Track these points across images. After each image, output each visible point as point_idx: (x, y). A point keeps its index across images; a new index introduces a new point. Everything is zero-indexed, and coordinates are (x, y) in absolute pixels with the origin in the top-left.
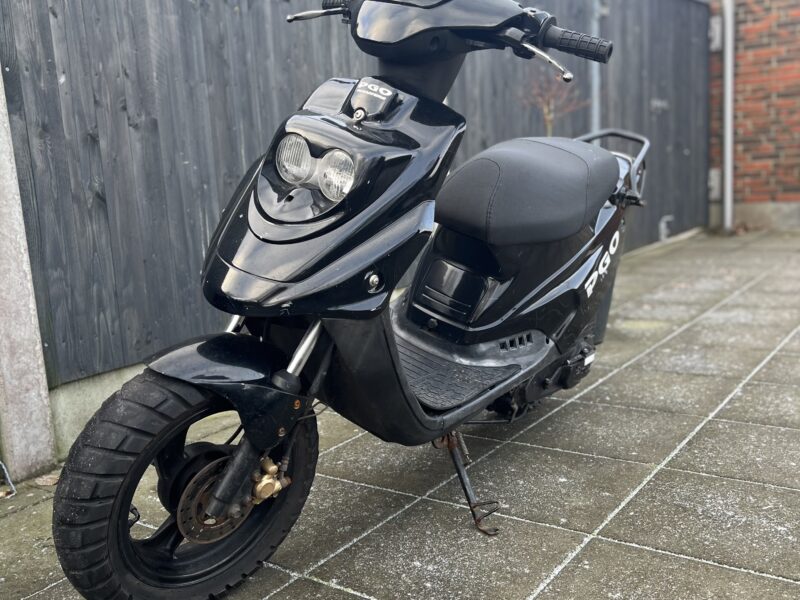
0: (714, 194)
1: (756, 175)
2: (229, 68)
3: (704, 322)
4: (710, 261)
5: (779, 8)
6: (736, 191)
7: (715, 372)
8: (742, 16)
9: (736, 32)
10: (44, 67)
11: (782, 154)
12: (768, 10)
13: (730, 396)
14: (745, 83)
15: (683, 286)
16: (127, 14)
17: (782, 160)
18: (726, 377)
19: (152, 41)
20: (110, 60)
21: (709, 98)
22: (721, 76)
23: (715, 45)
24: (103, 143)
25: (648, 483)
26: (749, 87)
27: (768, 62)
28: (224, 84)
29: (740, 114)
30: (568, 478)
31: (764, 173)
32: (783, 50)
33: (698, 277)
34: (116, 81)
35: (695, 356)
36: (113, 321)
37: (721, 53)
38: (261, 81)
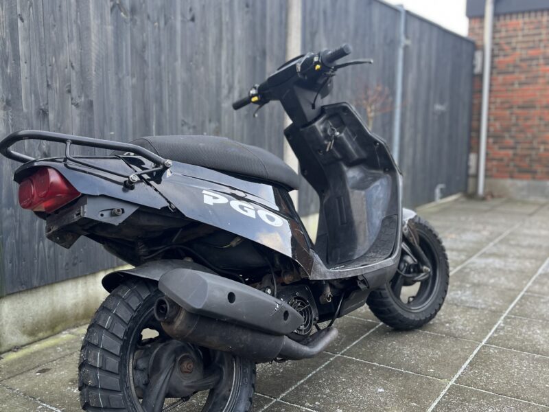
0: (472, 171)
1: (501, 160)
2: (148, 66)
3: (471, 266)
4: (471, 219)
5: (522, 48)
6: (487, 170)
7: (483, 306)
8: (496, 52)
9: (492, 62)
10: (11, 58)
11: (519, 146)
12: (514, 49)
13: (496, 326)
14: (496, 97)
15: (454, 236)
16: (76, 22)
17: (519, 151)
18: (491, 311)
19: (93, 44)
20: (61, 56)
21: (472, 105)
22: (480, 91)
23: (477, 70)
24: (51, 116)
25: (444, 396)
26: (499, 100)
27: (512, 84)
28: (143, 78)
29: (492, 118)
30: (384, 389)
31: (506, 159)
32: (523, 77)
33: (464, 231)
34: (64, 71)
35: (468, 293)
36: (49, 249)
37: (481, 76)
38: (170, 76)
